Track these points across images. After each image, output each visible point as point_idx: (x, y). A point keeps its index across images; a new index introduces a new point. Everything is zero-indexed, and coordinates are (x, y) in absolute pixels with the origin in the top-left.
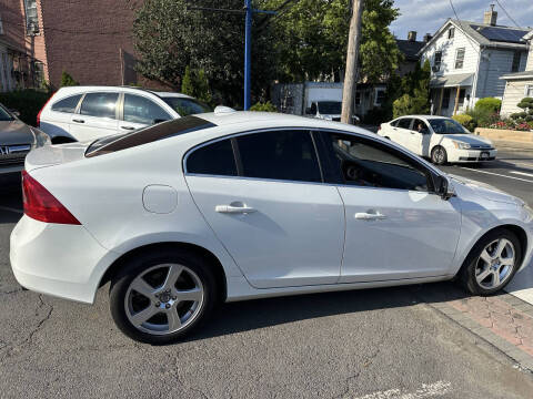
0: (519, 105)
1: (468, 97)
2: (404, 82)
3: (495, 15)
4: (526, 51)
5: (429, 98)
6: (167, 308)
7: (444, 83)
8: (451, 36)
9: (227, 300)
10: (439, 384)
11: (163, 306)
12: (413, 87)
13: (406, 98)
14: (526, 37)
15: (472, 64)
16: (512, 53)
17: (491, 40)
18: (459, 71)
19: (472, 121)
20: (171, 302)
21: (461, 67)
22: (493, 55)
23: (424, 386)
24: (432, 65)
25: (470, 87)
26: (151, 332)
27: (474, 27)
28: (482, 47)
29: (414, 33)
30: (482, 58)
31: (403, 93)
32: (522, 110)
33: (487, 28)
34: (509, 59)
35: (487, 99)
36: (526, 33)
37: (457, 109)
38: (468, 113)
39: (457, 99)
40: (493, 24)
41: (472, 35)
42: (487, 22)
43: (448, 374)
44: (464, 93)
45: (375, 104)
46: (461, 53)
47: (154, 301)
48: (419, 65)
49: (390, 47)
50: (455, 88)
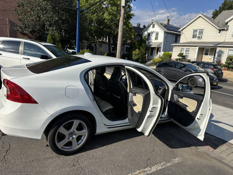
0: (178, 56)
1: (160, 51)
2: (136, 44)
3: (169, 20)
4: (180, 35)
5: (146, 51)
6: (72, 139)
7: (151, 45)
8: (153, 27)
9: (96, 134)
10: (177, 159)
11: (71, 138)
12: (140, 46)
13: (137, 50)
14: (180, 30)
15: (161, 39)
16: (175, 35)
17: (168, 30)
18: (156, 41)
19: (161, 61)
20: (74, 136)
21: (157, 39)
22: (168, 36)
23: (173, 160)
24: (147, 37)
25: (160, 47)
26: (65, 150)
27: (162, 24)
28: (165, 32)
29: (140, 24)
30: (165, 37)
31: (136, 48)
32: (179, 57)
33: (166, 25)
34: (174, 38)
35: (167, 52)
36: (180, 28)
37: (156, 56)
38: (160, 57)
39: (156, 52)
40: (168, 24)
41: (161, 27)
42: (166, 23)
43: (179, 155)
44: (158, 49)
45: (125, 52)
46: (157, 34)
47: (67, 136)
48: (142, 37)
49: (131, 29)
50: (155, 48)
